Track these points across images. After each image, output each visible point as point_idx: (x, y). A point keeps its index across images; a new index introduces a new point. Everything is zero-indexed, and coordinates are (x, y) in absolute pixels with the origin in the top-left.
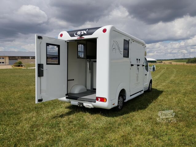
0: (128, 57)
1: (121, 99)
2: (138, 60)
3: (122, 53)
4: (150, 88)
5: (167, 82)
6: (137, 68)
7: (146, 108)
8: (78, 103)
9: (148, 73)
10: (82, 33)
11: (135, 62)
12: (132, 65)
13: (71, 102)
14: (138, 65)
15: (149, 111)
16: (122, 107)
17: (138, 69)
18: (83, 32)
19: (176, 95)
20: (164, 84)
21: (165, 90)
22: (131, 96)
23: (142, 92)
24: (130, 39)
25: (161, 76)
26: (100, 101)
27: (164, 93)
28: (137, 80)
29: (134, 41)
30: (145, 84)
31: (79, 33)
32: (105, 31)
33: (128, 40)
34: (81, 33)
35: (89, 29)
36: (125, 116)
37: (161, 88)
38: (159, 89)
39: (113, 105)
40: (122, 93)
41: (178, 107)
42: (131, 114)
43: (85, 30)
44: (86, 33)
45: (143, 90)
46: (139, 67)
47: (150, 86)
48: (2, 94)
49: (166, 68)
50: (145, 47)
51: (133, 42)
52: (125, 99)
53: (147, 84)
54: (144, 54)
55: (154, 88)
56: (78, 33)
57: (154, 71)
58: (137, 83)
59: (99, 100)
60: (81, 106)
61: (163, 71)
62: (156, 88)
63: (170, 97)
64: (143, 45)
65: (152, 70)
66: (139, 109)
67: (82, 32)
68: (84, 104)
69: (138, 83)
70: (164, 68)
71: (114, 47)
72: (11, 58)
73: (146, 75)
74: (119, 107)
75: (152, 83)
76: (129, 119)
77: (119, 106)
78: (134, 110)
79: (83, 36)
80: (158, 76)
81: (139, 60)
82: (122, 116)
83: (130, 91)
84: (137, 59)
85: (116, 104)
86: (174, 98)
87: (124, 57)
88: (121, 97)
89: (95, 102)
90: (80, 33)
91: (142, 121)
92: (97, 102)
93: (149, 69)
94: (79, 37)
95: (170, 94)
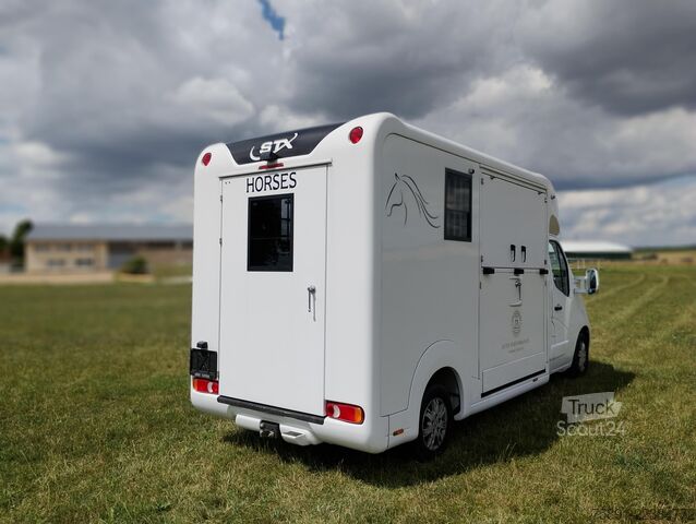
0: (468, 237)
1: (439, 410)
2: (518, 249)
3: (440, 222)
4: (582, 361)
5: (661, 334)
6: (514, 282)
7: (544, 448)
8: (259, 420)
9: (568, 302)
10: (277, 149)
11: (500, 259)
12: (488, 271)
13: (239, 417)
14: (518, 271)
15: (555, 466)
16: (444, 445)
17: (519, 285)
18: (282, 144)
19: (687, 391)
20: (647, 344)
21: (645, 371)
22: (483, 395)
23: (543, 379)
24: (476, 167)
25: (638, 312)
26: (339, 418)
27: (638, 383)
28: (516, 330)
29: (494, 173)
30: (553, 346)
31: (266, 147)
32: (356, 135)
33: (465, 171)
34: (273, 147)
35: (301, 132)
36: (445, 482)
37: (630, 361)
38: (619, 366)
39: (395, 434)
40: (443, 385)
41: (689, 447)
42: (474, 474)
43: (288, 135)
44: (290, 147)
45: (544, 371)
46: (521, 276)
47: (582, 354)
48: (27, 376)
49: (666, 279)
50: (549, 200)
51: (493, 178)
52: (458, 410)
53: (565, 345)
54: (545, 225)
55: (601, 359)
56: (263, 147)
57: (594, 292)
58: (514, 344)
59: (337, 413)
60: (272, 433)
61: (651, 292)
62: (608, 361)
63: (660, 401)
64: (540, 193)
65: (584, 289)
66: (514, 452)
67: (278, 142)
68: (281, 426)
69: (521, 343)
70: (660, 281)
71: (395, 199)
72: (118, 248)
73: (558, 309)
74: (431, 442)
75: (592, 341)
76: (460, 501)
77: (427, 438)
78: (489, 456)
79: (279, 161)
80: (629, 310)
81: (523, 249)
82: (432, 485)
83: (480, 376)
84: (513, 248)
85: (412, 432)
86: (675, 406)
87: (447, 237)
88: (436, 402)
89: (322, 423)
90: (269, 148)
91: (515, 510)
92: (327, 419)
93: (572, 287)
94: (265, 163)
95: (663, 388)
